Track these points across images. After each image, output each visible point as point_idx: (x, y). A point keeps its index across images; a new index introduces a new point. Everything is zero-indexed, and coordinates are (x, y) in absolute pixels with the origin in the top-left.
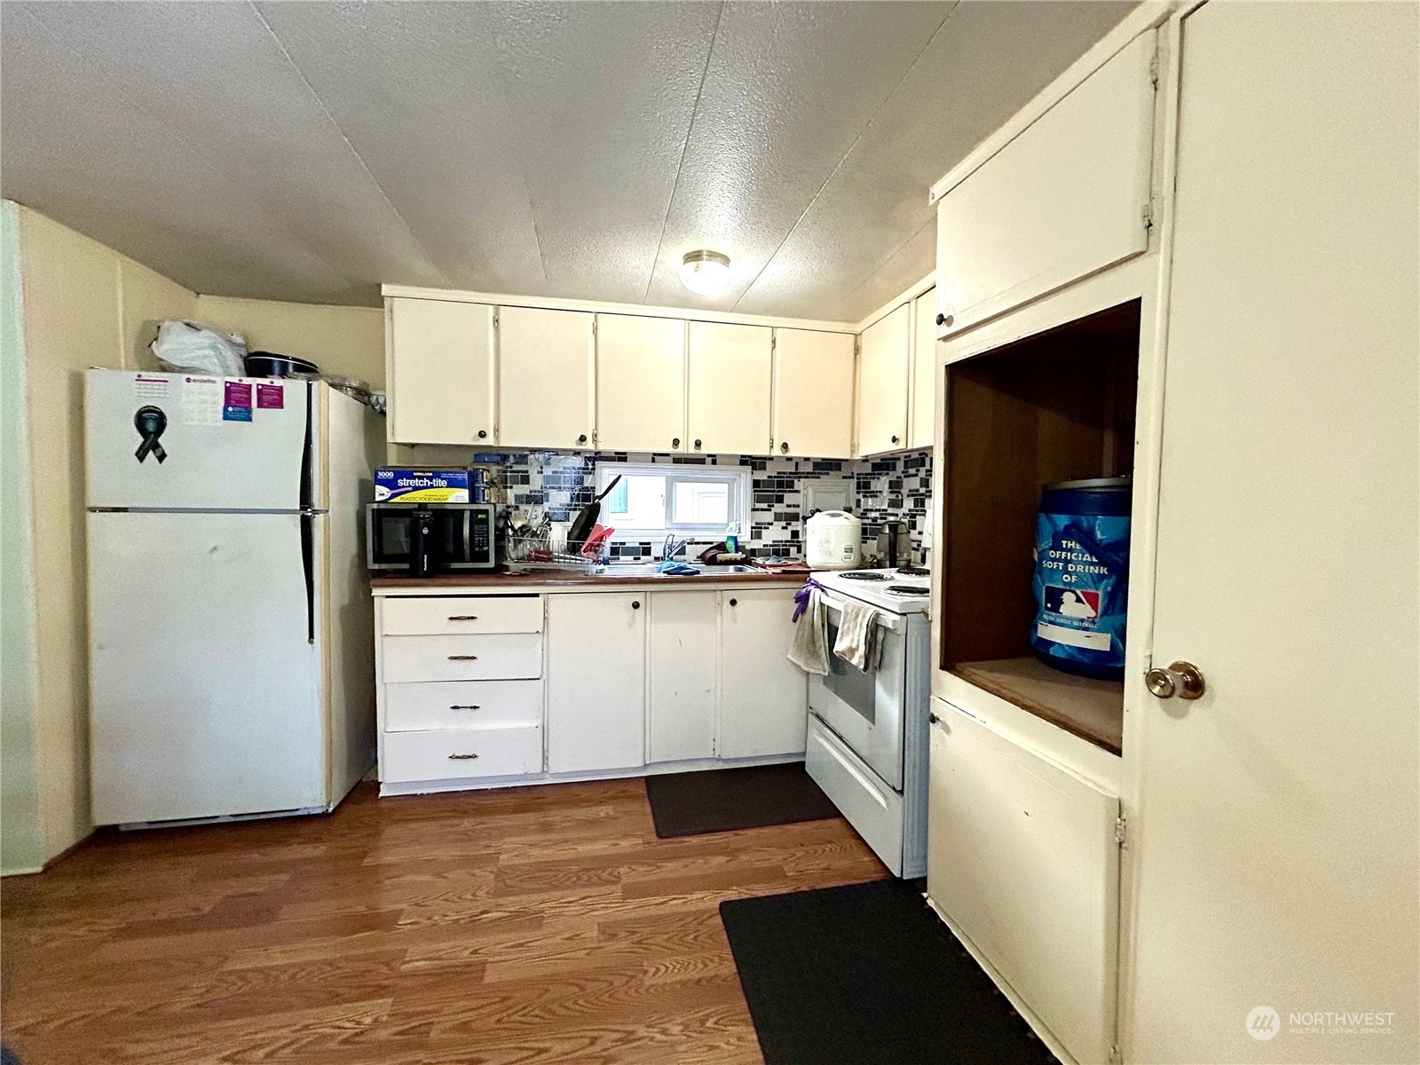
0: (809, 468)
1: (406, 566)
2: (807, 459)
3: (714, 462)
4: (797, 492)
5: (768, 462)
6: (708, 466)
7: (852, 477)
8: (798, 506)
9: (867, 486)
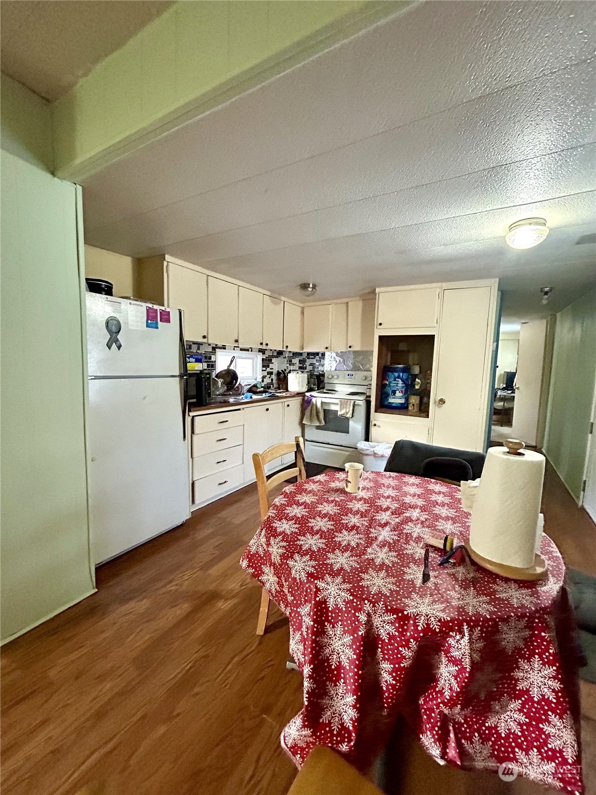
0: (275, 354)
1: (195, 400)
2: (275, 350)
3: (252, 351)
4: (273, 363)
5: (266, 351)
6: (250, 352)
7: (285, 358)
8: (273, 369)
9: (291, 361)
